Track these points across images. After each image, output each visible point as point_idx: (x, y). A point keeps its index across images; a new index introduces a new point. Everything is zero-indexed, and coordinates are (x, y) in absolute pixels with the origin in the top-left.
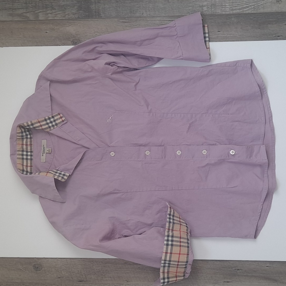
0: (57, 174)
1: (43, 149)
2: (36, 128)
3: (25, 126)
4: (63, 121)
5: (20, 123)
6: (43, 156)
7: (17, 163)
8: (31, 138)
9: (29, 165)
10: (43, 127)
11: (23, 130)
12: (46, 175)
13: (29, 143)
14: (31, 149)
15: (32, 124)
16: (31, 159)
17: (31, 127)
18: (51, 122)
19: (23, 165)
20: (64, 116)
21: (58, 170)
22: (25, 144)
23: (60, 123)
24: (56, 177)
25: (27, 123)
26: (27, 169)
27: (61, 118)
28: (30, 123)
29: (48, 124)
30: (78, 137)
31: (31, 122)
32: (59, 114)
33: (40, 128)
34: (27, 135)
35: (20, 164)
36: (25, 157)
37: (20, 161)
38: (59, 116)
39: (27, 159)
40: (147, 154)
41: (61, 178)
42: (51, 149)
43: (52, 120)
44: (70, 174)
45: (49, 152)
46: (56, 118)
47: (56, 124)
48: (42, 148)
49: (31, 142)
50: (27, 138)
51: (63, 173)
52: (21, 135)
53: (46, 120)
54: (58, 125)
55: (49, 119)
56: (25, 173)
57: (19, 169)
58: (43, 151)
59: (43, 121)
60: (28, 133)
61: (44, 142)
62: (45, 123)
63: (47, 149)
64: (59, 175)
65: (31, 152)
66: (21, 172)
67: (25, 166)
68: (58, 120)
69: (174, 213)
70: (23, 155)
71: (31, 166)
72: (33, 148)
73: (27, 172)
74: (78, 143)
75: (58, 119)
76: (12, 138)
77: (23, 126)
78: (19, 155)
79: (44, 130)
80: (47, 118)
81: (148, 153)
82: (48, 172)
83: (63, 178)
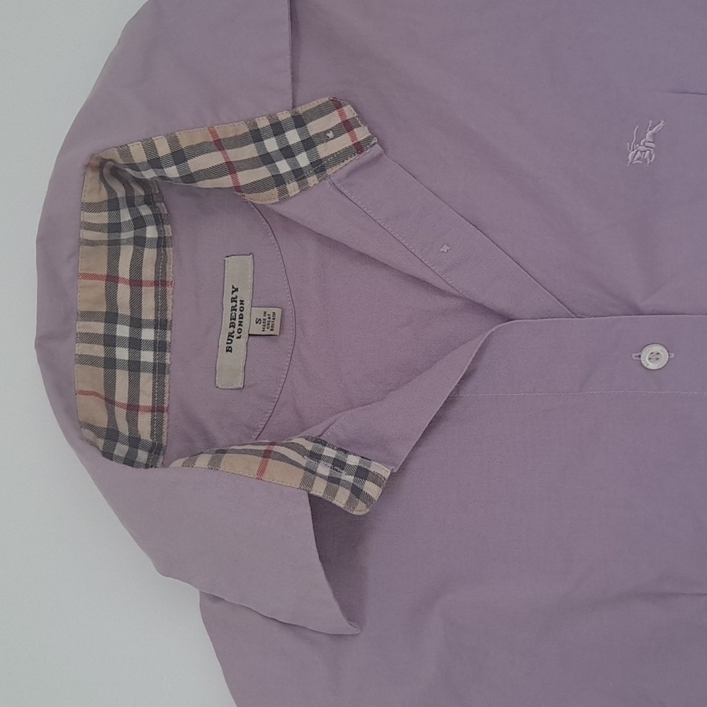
0: (324, 469)
1: (234, 309)
2: (201, 184)
3: (134, 167)
4: (359, 147)
5: (104, 143)
6: (229, 350)
7: (80, 386)
8: (161, 243)
9: (146, 400)
10: (245, 177)
11: (120, 192)
12: (262, 471)
13: (148, 273)
14: (161, 307)
15: (179, 156)
16: (159, 370)
17: (172, 172)
18: (288, 152)
19: (110, 402)
20: (362, 119)
21: (324, 444)
22: (127, 276)
23: (339, 157)
24: (319, 489)
25: (150, 147)
26: (133, 422)
27: (347, 126)
28: (163, 149)
29: (267, 159)
30: (445, 248)
31: (173, 141)
32: (337, 105)
33: (226, 181)
34: (139, 223)
35: (97, 395)
36: (122, 354)
37: (91, 378)
38: (334, 119)
39: (134, 367)
41: (348, 492)
42: (278, 312)
43: (293, 137)
44: (395, 471)
45: (268, 332)
46: (314, 127)
47: (319, 167)
48: (228, 305)
49: (161, 264)
50: (140, 242)
51: (353, 460)
52: (103, 218)
53: (256, 136)
54: (329, 172)
55: (278, 129)
56: (121, 449)
57: (91, 427)
58: (232, 325)
59: (239, 141)
60: (145, 211)
61: (239, 271)
62: (250, 151)
63: (258, 313)
64: (337, 475)
65: (161, 324)
66: (101, 442)
67: (121, 405)
68: (328, 139)
70: (110, 341)
71: (158, 409)
72: (170, 304)
73: (135, 442)
74: (442, 285)
75: (330, 135)
77: (120, 161)
78: (90, 338)
79: (248, 197)
80: (263, 123)
82: (267, 455)
83: (356, 492)
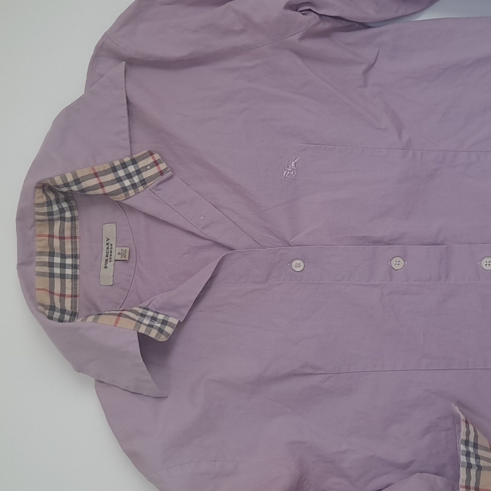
0: (146, 321)
1: (108, 248)
2: (88, 193)
3: (58, 186)
4: (161, 173)
5: (43, 176)
6: (106, 267)
7: (38, 286)
8: (73, 219)
9: (68, 292)
10: (108, 189)
11: (52, 197)
12: (117, 322)
13: (68, 233)
14: (74, 249)
15: (77, 181)
16: (74, 277)
17: (75, 188)
18: (129, 176)
19: (52, 293)
20: (163, 160)
21: (148, 309)
22: (58, 235)
23: (152, 178)
24: (143, 330)
25: (64, 177)
26: (62, 302)
27: (156, 163)
28: (70, 178)
29: (119, 180)
30: (202, 218)
31: (74, 174)
32: (151, 154)
33: (100, 191)
34: (62, 211)
35: (45, 290)
36: (57, 271)
37: (44, 282)
38: (150, 160)
39: (63, 276)
40: (396, 267)
41: (156, 331)
42: (128, 249)
43: (131, 169)
44: (182, 321)
45: (123, 259)
46: (141, 164)
47: (143, 182)
48: (105, 246)
49: (73, 228)
50: (63, 219)
51: (161, 317)
52: (45, 209)
53: (114, 169)
54: (148, 184)
55: (124, 166)
56: (57, 315)
57: (42, 305)
58: (107, 256)
59: (106, 172)
60: (65, 205)
61: (109, 230)
62: (111, 177)
63: (119, 250)
64: (152, 323)
65: (75, 257)
66: (47, 312)
67: (57, 295)
68: (147, 170)
69: (476, 437)
70: (51, 265)
71: (74, 296)
72: (78, 247)
73: (63, 311)
74: (202, 235)
75: (149, 167)
76: (21, 217)
77: (51, 185)
78: (43, 264)
79: (111, 197)
80: (117, 163)
81: (398, 264)
82: (120, 315)
83: (161, 331)
